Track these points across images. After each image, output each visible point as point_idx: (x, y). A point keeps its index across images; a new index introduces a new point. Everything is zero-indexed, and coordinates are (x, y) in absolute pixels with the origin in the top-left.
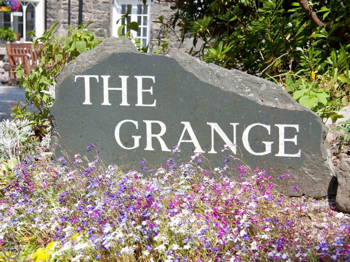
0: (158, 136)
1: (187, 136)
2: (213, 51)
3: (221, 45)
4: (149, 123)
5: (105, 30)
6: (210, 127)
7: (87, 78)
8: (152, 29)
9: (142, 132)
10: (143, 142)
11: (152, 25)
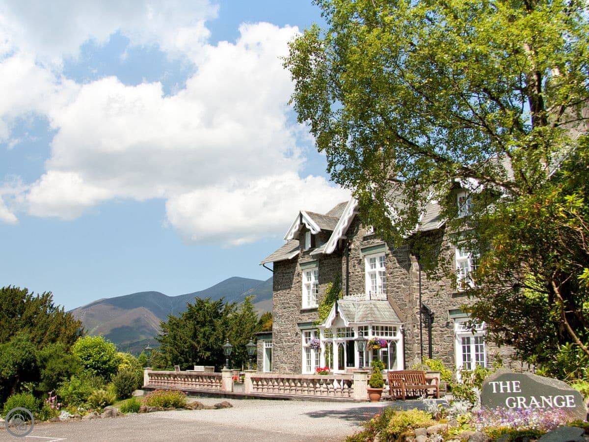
0: (523, 402)
1: (533, 402)
2: (540, 371)
3: (543, 368)
4: (519, 398)
5: (450, 358)
6: (541, 398)
7: (494, 383)
8: (487, 355)
9: (517, 401)
10: (517, 405)
11: (487, 351)
